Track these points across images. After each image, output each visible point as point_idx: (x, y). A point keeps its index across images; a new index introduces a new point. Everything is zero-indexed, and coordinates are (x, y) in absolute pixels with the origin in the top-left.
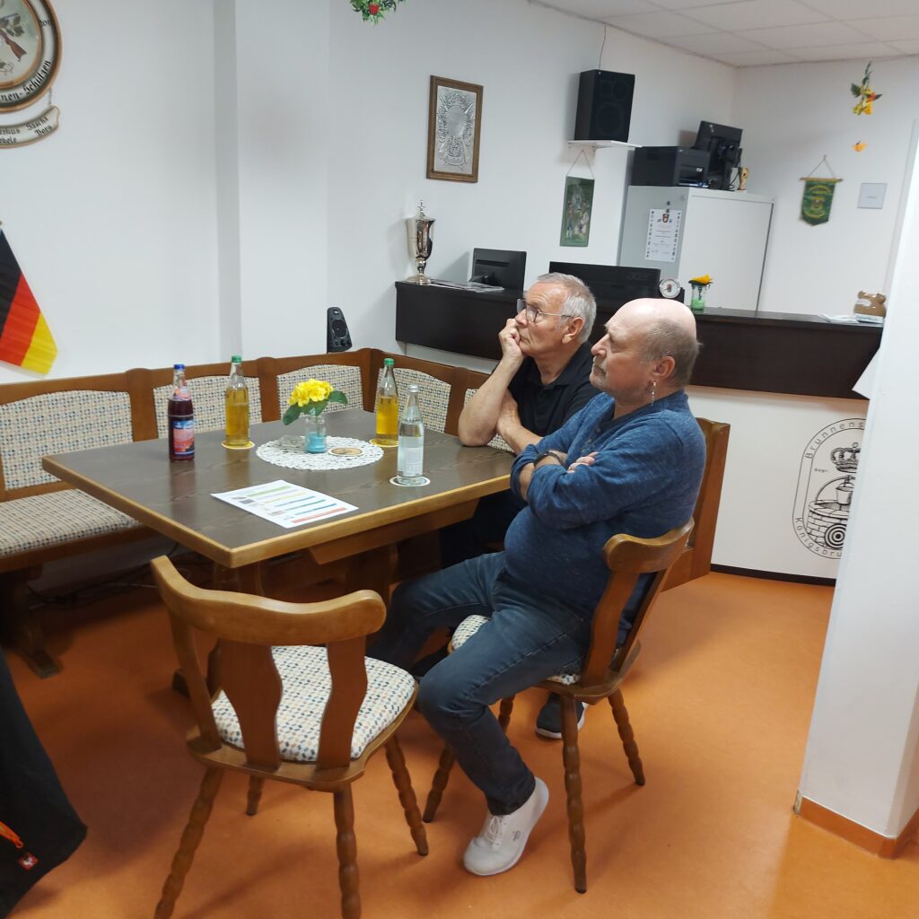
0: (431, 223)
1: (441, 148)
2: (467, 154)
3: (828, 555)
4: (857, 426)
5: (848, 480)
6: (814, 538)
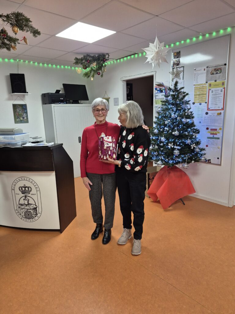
3: (27, 221)
4: (23, 179)
5: (26, 196)
6: (22, 216)
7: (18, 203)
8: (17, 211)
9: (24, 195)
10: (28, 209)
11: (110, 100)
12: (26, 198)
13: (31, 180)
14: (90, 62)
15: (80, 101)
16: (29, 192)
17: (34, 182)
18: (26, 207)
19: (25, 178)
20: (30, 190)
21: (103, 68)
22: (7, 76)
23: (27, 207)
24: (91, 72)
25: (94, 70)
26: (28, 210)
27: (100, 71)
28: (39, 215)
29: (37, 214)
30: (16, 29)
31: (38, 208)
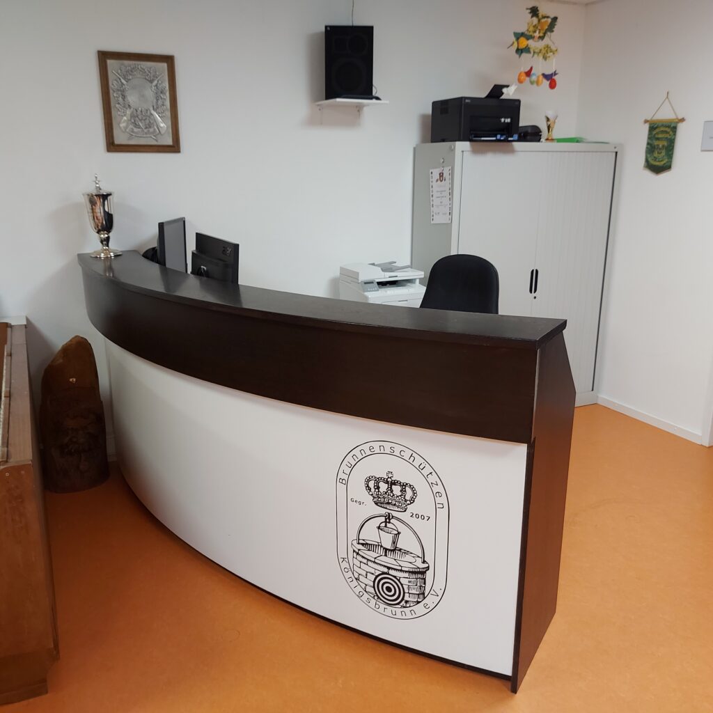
1: (122, 123)
2: (162, 125)
3: (381, 610)
4: (388, 450)
5: (388, 518)
6: (363, 586)
7: (353, 535)
8: (345, 565)
9: (383, 511)
10: (389, 568)
11: (681, 128)
12: (388, 525)
13: (418, 461)
16: (404, 504)
17: (427, 470)
18: (383, 558)
19: (397, 449)
20: (408, 497)
22: (314, 37)
23: (389, 560)
26: (391, 572)
28: (430, 600)
29: (422, 595)
31: (429, 574)
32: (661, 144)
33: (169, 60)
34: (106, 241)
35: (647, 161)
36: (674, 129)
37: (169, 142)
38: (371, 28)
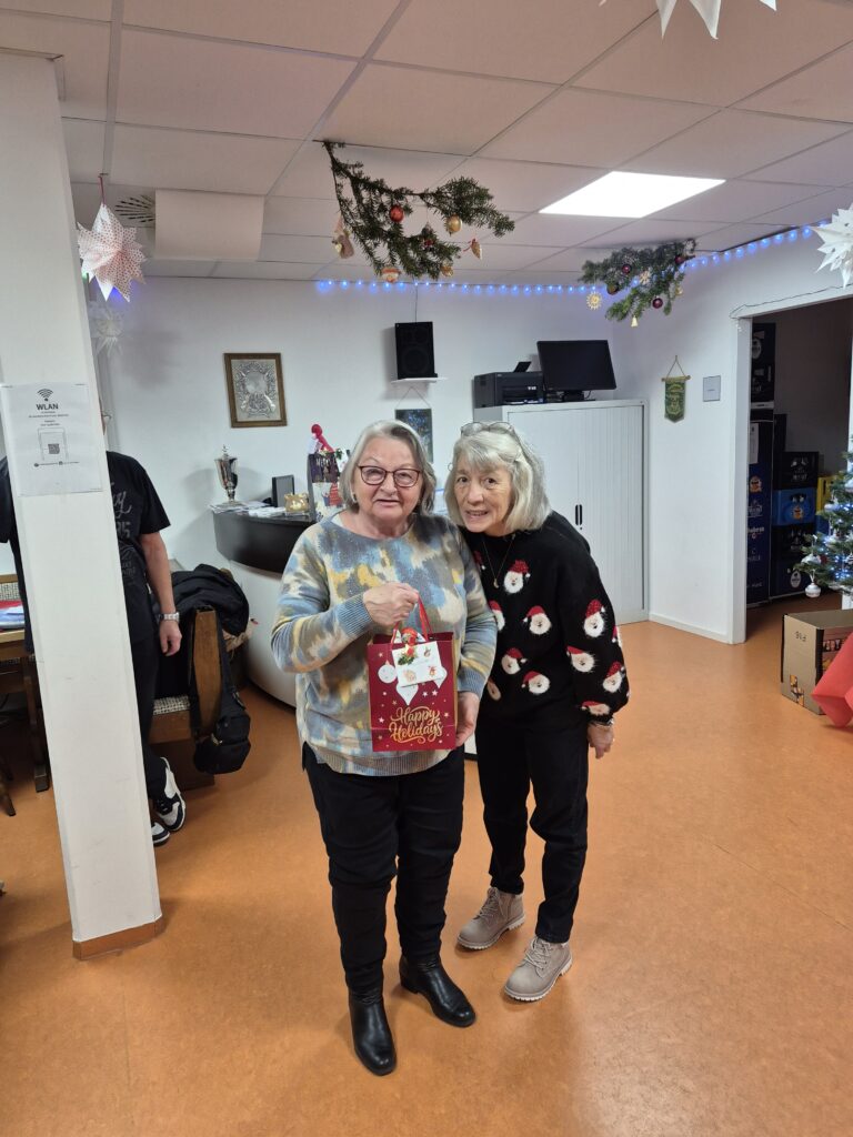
0: (232, 461)
1: (243, 404)
2: (272, 405)
11: (689, 385)
14: (633, 270)
15: (586, 393)
21: (672, 285)
22: (386, 332)
24: (632, 302)
25: (643, 295)
27: (663, 296)
30: (457, 222)
32: (675, 397)
33: (277, 357)
34: (232, 495)
35: (667, 412)
36: (683, 385)
37: (278, 417)
38: (431, 323)
